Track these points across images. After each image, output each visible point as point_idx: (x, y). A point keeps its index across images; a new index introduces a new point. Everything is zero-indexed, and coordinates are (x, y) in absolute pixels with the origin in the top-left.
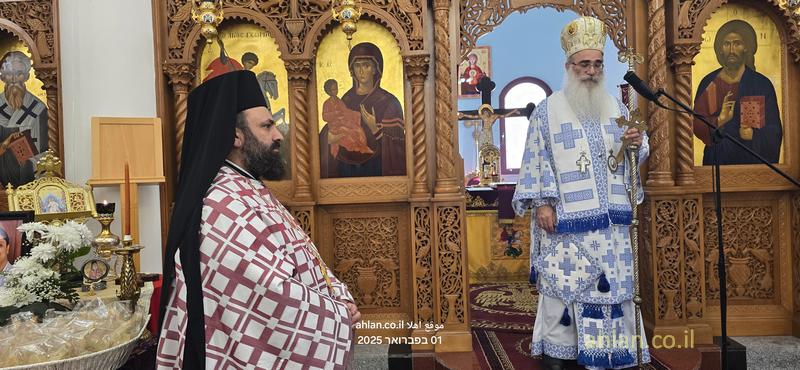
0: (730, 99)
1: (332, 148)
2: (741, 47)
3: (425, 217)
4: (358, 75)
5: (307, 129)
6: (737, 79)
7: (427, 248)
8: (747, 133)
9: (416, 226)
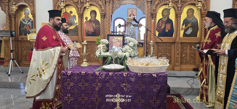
0: (164, 24)
2: (167, 14)
4: (92, 16)
5: (81, 27)
6: (166, 20)
8: (167, 31)
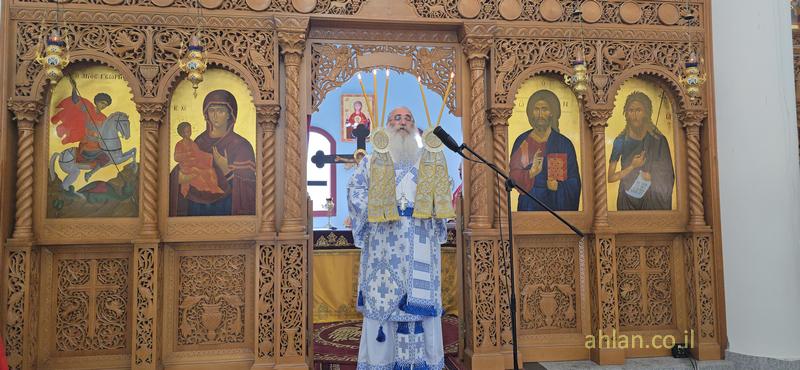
1: (182, 188)
3: (270, 255)
4: (213, 119)
5: (157, 169)
7: (270, 284)
9: (261, 264)
